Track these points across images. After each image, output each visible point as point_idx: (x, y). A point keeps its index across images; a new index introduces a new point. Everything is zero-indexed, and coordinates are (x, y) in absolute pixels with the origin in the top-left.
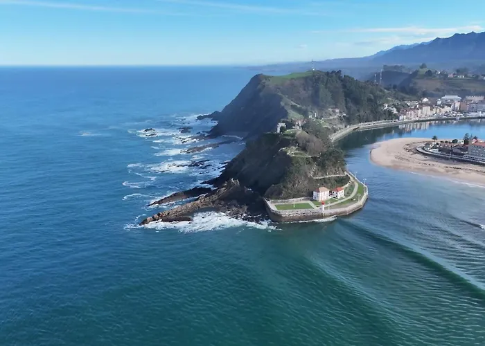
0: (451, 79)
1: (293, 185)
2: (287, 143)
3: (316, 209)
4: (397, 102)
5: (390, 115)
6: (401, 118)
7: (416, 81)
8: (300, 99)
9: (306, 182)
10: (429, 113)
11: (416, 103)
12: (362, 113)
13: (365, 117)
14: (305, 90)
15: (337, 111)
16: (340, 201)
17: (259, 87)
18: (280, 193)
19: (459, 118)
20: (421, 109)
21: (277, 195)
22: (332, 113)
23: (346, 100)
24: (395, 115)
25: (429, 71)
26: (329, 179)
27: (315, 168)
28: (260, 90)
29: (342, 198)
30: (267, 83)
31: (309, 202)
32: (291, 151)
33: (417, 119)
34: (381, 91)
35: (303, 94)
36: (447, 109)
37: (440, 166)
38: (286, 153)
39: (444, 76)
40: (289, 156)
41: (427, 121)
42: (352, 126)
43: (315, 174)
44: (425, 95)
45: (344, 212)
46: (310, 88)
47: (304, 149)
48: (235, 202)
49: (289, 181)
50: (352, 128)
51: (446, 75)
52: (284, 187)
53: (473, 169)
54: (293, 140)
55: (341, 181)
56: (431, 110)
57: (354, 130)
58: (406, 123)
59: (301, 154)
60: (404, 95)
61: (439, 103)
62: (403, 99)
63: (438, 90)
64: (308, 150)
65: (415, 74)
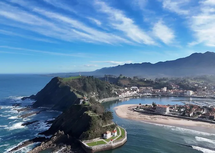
0: (133, 80)
1: (94, 132)
2: (86, 109)
3: (108, 143)
4: (116, 89)
5: (115, 95)
6: (120, 96)
7: (120, 81)
8: (78, 88)
9: (99, 130)
10: (130, 94)
11: (123, 90)
12: (104, 94)
13: (106, 96)
14: (79, 84)
15: (94, 93)
16: (117, 138)
17: (58, 83)
18: (88, 136)
19: (141, 96)
20: (126, 92)
21: (87, 138)
22: (92, 94)
23: (97, 88)
24: (117, 95)
25: (124, 77)
26: (108, 126)
27: (102, 121)
28: (59, 84)
29: (117, 136)
30: (62, 81)
31: (102, 140)
32: (90, 113)
33: (126, 96)
34: (109, 85)
35: (79, 85)
36: (135, 92)
37: (148, 117)
38: (88, 114)
39: (130, 79)
40: (89, 116)
41: (129, 97)
42: (101, 100)
43: (102, 125)
44: (125, 86)
45: (121, 144)
46: (82, 83)
47: (95, 112)
48: (62, 144)
49: (92, 129)
50: (102, 101)
51: (131, 79)
52: (89, 133)
53: (161, 117)
54: (89, 107)
55: (113, 127)
56: (130, 92)
57: (103, 101)
58: (121, 98)
59: (94, 114)
60: (118, 87)
61: (131, 90)
62: (118, 88)
63: (129, 84)
64: (97, 112)
65: (119, 78)
